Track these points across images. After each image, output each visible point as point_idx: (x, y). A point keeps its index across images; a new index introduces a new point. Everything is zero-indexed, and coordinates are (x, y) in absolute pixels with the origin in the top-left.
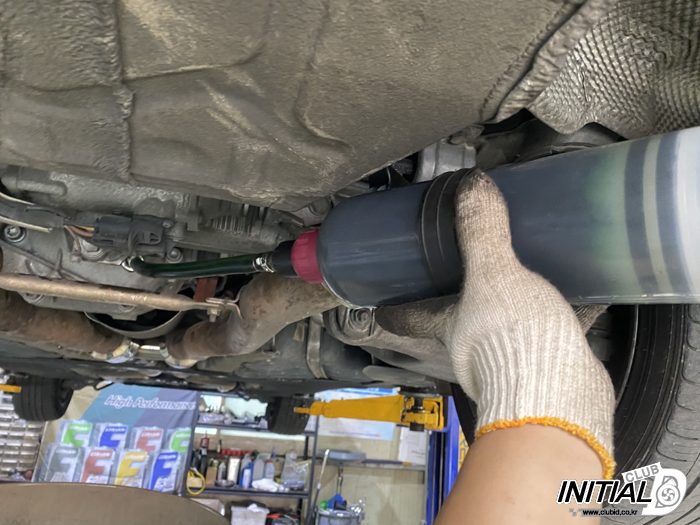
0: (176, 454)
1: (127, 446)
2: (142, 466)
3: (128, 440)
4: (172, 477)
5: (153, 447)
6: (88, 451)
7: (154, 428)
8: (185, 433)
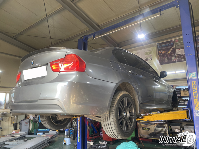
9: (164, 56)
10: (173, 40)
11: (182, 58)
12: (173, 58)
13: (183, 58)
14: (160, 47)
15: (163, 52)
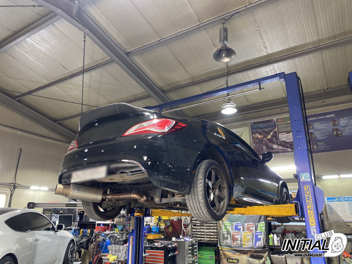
0: (261, 232)
1: (243, 230)
2: (250, 237)
3: (243, 228)
4: (262, 241)
5: (252, 230)
6: (232, 232)
7: (251, 223)
8: (263, 224)
9: (261, 143)
10: (275, 119)
11: (287, 148)
12: (275, 146)
13: (289, 148)
14: (255, 129)
15: (260, 137)
